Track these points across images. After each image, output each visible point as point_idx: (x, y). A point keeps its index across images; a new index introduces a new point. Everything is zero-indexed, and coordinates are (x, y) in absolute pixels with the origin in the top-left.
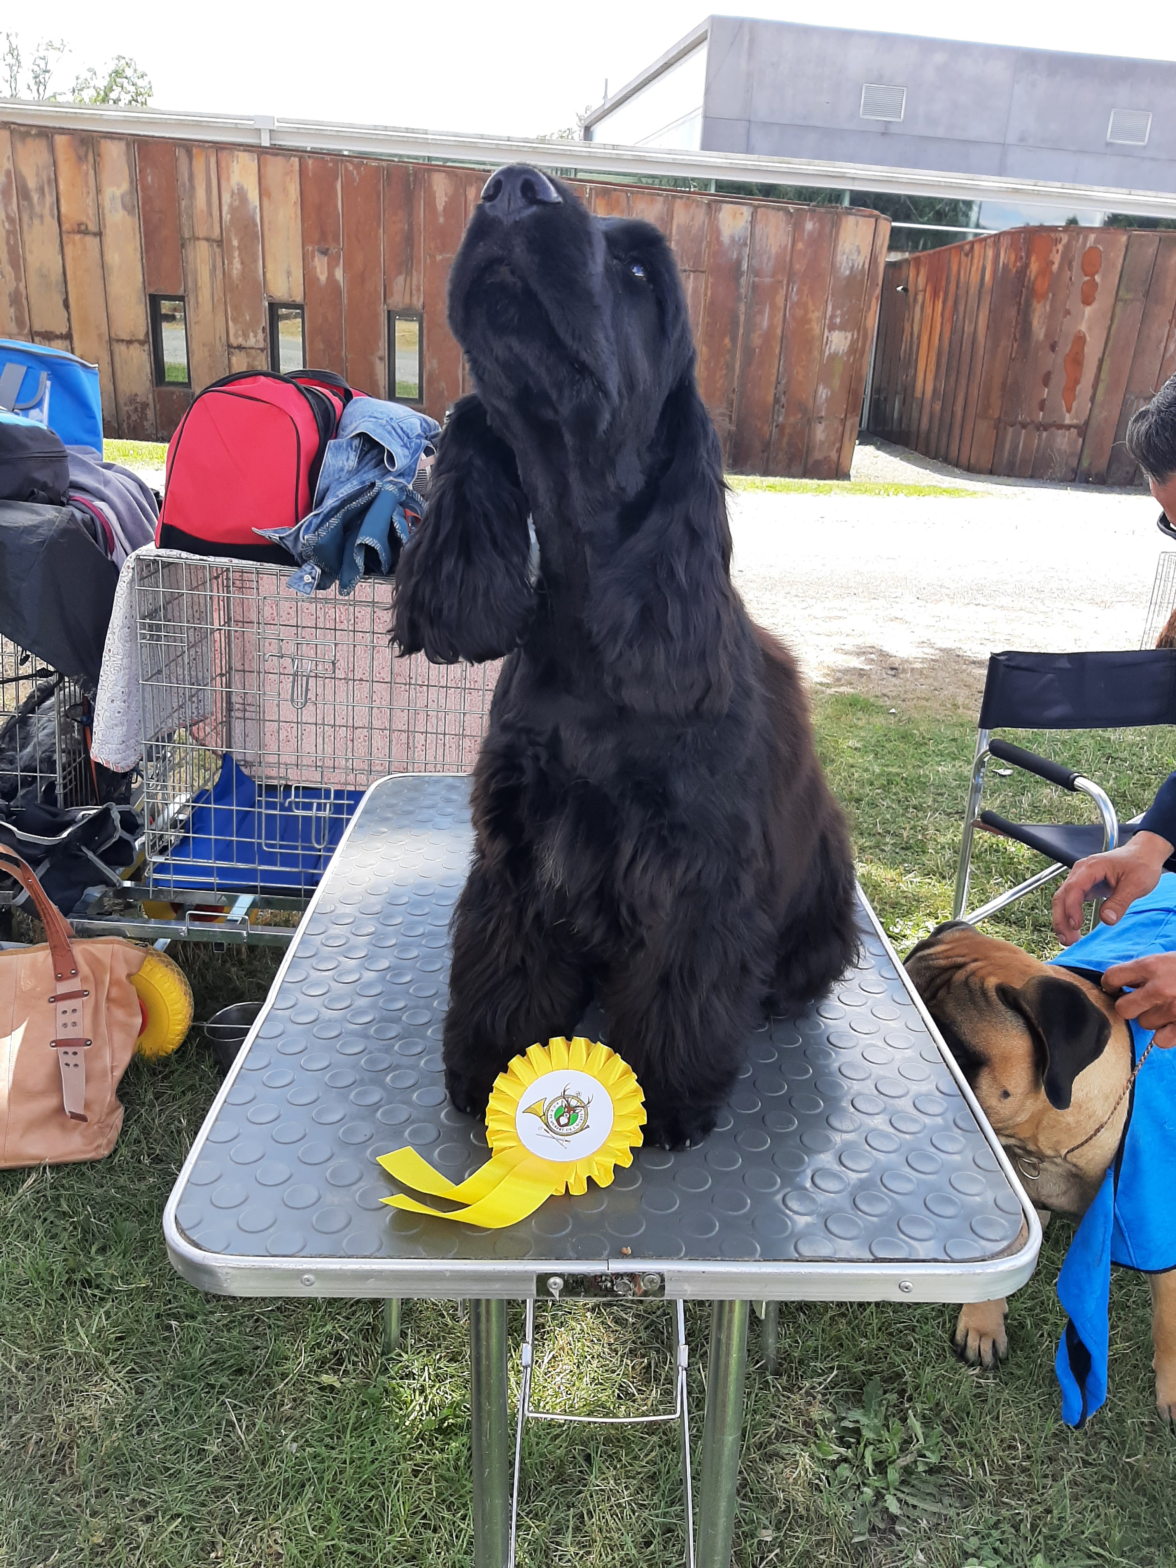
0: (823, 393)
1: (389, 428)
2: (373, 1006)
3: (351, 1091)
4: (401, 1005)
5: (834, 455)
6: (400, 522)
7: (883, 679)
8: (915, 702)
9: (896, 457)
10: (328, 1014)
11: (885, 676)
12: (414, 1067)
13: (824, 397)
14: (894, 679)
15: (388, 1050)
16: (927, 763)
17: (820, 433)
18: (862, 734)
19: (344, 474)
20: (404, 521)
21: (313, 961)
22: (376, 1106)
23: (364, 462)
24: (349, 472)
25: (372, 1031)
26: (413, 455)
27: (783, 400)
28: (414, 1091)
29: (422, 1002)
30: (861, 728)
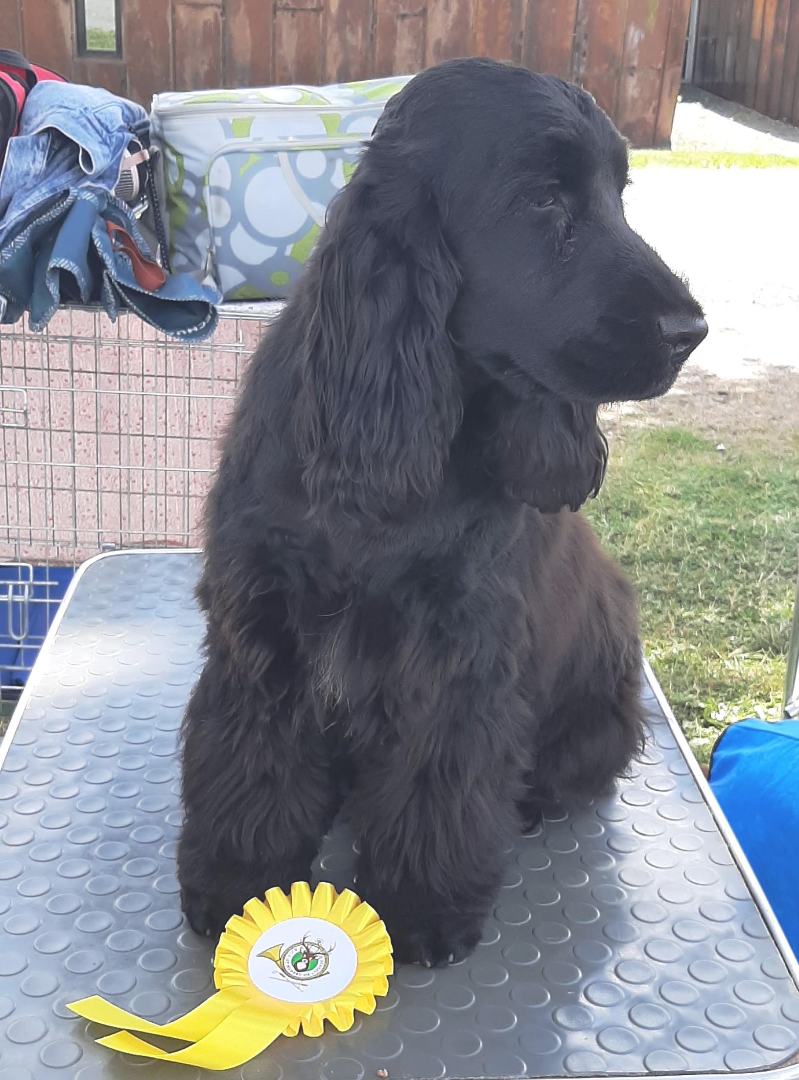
0: (635, 36)
1: (84, 121)
2: (95, 824)
3: (77, 916)
4: (127, 821)
5: (649, 116)
6: (101, 239)
7: (709, 407)
8: (748, 435)
9: (729, 116)
10: (43, 834)
11: (712, 403)
12: (146, 889)
13: (636, 41)
14: (722, 407)
15: (115, 871)
16: (761, 511)
17: (632, 88)
18: (684, 477)
19: (30, 180)
20: (106, 236)
21: (25, 775)
22: (105, 931)
23: (55, 163)
24: (36, 176)
25: (96, 851)
26: (114, 153)
27: (584, 45)
28: (147, 915)
29: (151, 817)
30: (682, 470)
